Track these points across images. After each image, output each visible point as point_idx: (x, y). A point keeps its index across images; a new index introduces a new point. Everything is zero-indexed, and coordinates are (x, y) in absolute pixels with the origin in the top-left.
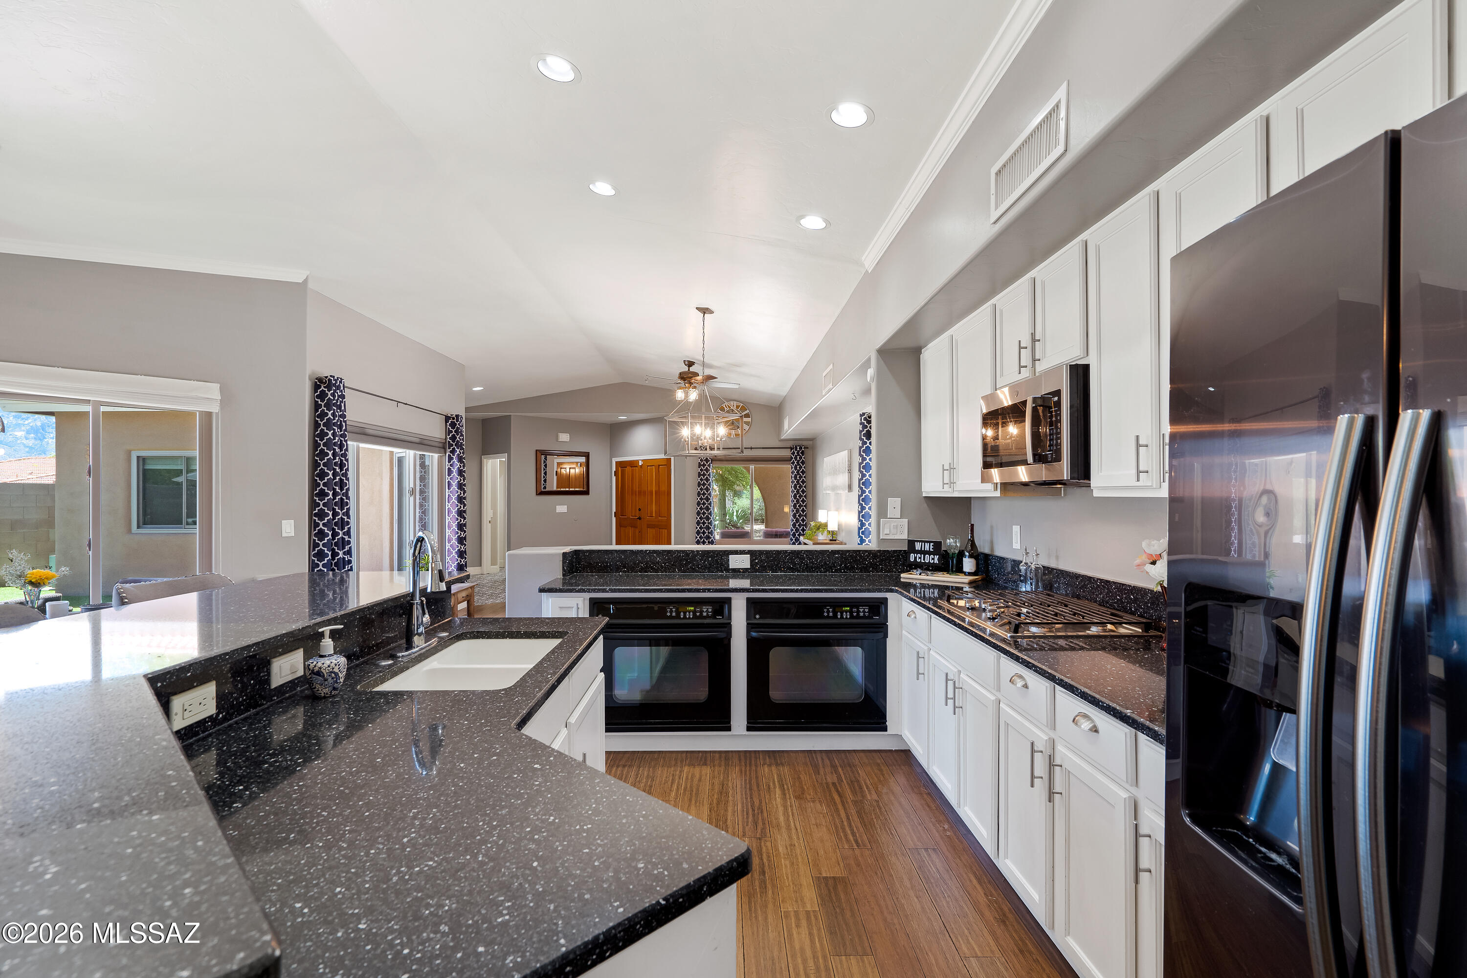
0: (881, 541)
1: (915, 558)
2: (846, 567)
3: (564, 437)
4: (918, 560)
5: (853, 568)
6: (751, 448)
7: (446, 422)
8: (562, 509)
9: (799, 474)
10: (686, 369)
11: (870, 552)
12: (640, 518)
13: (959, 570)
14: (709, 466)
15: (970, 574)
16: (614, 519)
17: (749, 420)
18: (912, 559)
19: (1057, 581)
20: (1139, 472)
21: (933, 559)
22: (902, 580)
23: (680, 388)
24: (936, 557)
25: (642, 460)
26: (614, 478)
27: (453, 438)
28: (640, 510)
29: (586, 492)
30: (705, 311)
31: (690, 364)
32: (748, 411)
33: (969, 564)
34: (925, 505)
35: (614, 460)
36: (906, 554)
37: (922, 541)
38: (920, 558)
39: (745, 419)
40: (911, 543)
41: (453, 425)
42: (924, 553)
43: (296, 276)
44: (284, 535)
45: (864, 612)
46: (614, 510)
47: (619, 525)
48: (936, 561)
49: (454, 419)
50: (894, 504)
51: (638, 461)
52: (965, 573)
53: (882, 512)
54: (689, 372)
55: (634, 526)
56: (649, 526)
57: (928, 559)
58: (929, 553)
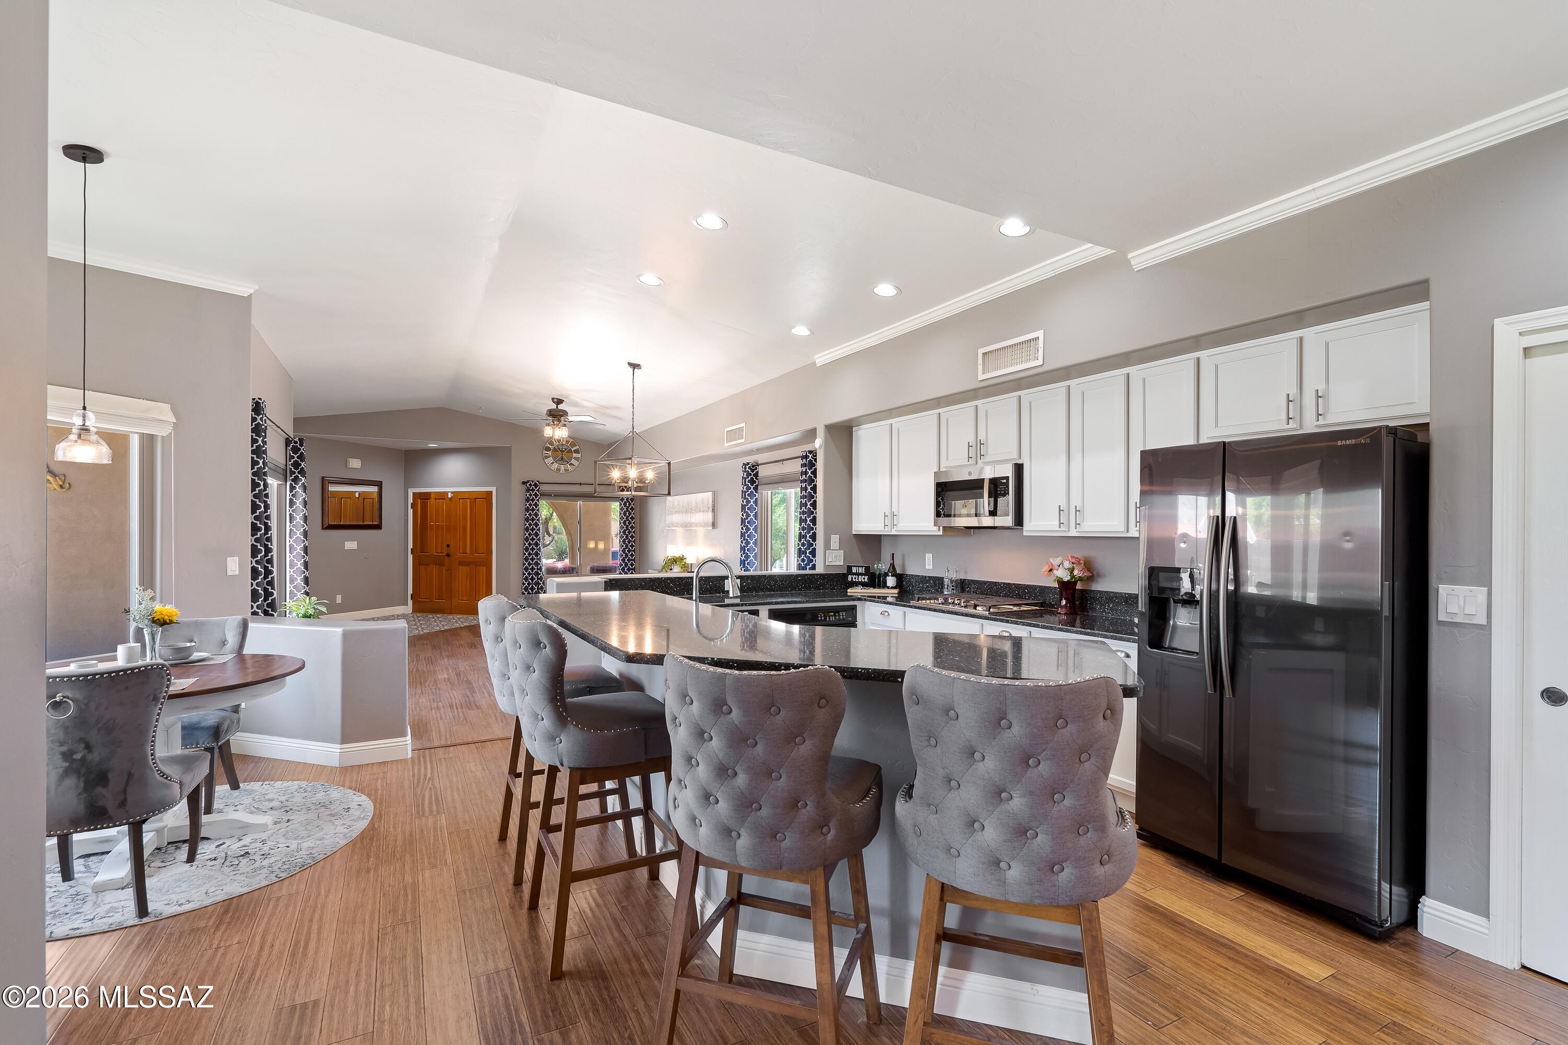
0: (826, 567)
1: (852, 578)
2: (805, 587)
3: (355, 463)
4: (854, 580)
5: (810, 587)
6: (581, 484)
7: (287, 445)
8: (351, 545)
9: (628, 511)
10: (554, 406)
11: (821, 575)
12: (448, 555)
13: (884, 586)
14: (538, 500)
15: (893, 588)
16: (410, 557)
17: (579, 456)
18: (850, 580)
19: (968, 586)
20: (1060, 523)
21: (864, 579)
22: (848, 594)
23: (548, 425)
24: (866, 577)
25: (452, 492)
26: (411, 512)
27: (296, 465)
28: (448, 546)
29: (379, 527)
30: (634, 366)
31: (559, 402)
32: (577, 447)
33: (891, 581)
34: (854, 540)
35: (410, 492)
36: (845, 576)
37: (857, 566)
38: (855, 578)
39: (575, 455)
40: (849, 568)
41: (296, 450)
42: (858, 574)
43: (242, 289)
44: (229, 573)
45: (842, 615)
46: (410, 546)
47: (417, 564)
48: (866, 580)
49: (296, 443)
50: (835, 539)
51: (446, 493)
52: (888, 588)
53: (827, 546)
54: (557, 410)
55: (441, 564)
56: (461, 563)
57: (861, 579)
58: (862, 574)
